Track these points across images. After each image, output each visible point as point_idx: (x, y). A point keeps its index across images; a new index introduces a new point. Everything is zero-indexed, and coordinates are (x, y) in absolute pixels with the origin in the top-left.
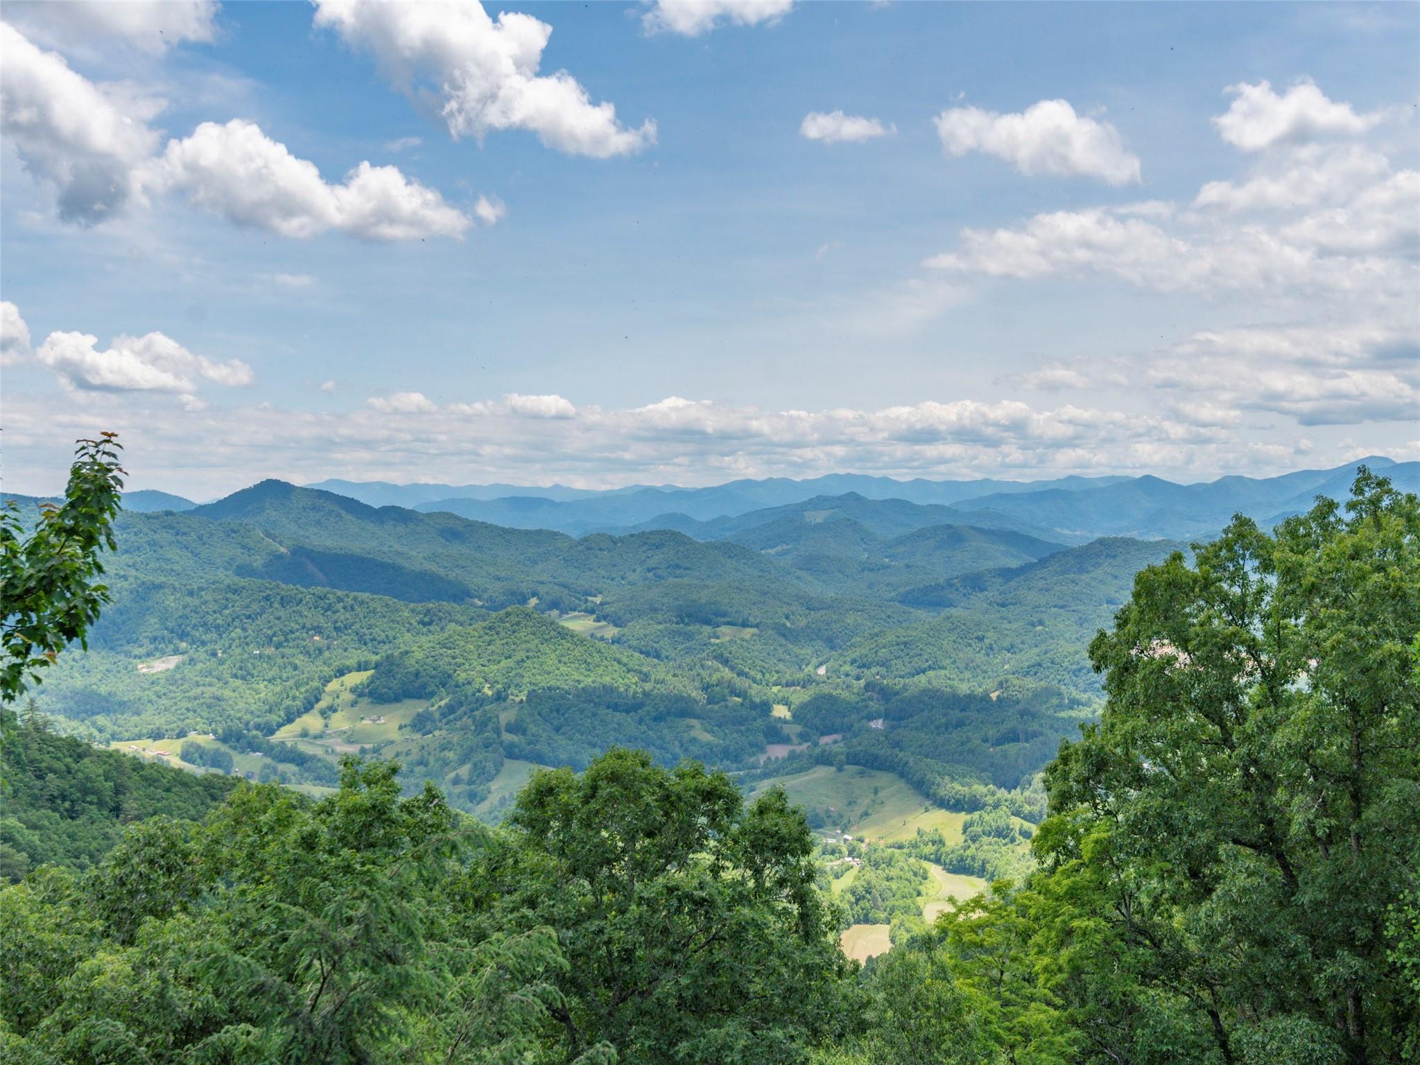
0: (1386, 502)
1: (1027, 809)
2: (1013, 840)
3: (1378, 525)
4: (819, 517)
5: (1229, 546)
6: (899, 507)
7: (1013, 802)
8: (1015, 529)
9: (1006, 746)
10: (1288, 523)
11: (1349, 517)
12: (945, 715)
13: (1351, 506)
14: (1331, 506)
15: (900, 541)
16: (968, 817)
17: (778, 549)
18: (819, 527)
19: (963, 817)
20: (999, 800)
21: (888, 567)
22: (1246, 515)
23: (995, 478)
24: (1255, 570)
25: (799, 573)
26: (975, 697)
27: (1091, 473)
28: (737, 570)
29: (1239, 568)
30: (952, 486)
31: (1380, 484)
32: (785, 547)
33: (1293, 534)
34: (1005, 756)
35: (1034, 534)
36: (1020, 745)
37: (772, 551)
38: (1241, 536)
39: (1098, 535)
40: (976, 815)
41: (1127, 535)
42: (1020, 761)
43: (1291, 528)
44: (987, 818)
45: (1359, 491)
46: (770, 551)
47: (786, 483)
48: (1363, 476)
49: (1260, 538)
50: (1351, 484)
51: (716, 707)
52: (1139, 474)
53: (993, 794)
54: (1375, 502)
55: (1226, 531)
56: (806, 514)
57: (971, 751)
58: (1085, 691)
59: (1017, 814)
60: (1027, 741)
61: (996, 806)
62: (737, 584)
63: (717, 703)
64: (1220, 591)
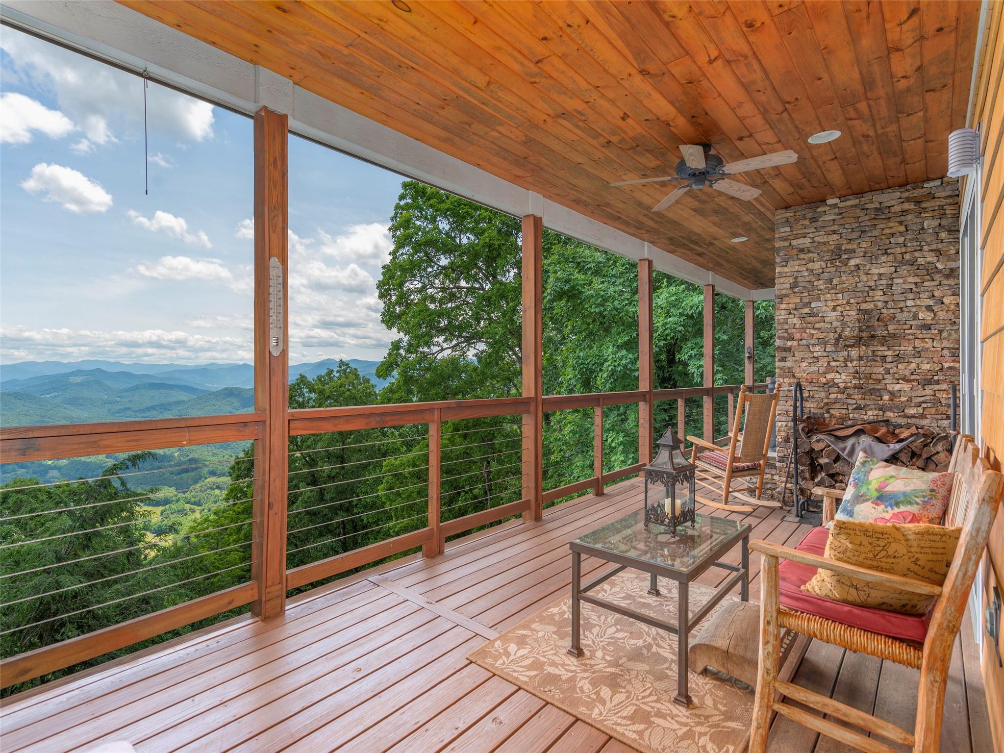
0: (348, 370)
1: (193, 500)
2: (186, 514)
3: (347, 378)
4: (78, 380)
5: (298, 384)
6: (125, 375)
7: (186, 498)
8: (186, 384)
9: (183, 475)
10: (318, 377)
11: (337, 375)
12: (151, 465)
13: (338, 371)
14: (332, 371)
15: (127, 390)
16: (164, 508)
17: (53, 394)
18: (77, 384)
19: (161, 508)
20: (179, 498)
21: (118, 402)
22: (304, 374)
23: (175, 363)
24: (307, 392)
25: (65, 406)
26: (167, 456)
27: (220, 362)
28: (24, 406)
29: (302, 392)
30: (152, 366)
31: (346, 365)
32: (56, 394)
33: (320, 380)
34: (181, 479)
35: (195, 386)
36: (190, 474)
37: (48, 396)
38: (302, 381)
39: (225, 386)
40: (167, 506)
41: (237, 386)
42: (189, 480)
43: (319, 378)
44: (173, 506)
45: (340, 367)
46: (47, 396)
47: (57, 364)
48: (342, 363)
49: (308, 382)
50: (338, 365)
51: (9, 475)
52: (241, 363)
53: (176, 496)
54: (345, 370)
55: (297, 380)
56: (70, 378)
57: (164, 479)
58: (219, 448)
59: (188, 503)
60: (192, 471)
61: (178, 501)
62: (24, 412)
63: (9, 473)
64: (295, 400)
